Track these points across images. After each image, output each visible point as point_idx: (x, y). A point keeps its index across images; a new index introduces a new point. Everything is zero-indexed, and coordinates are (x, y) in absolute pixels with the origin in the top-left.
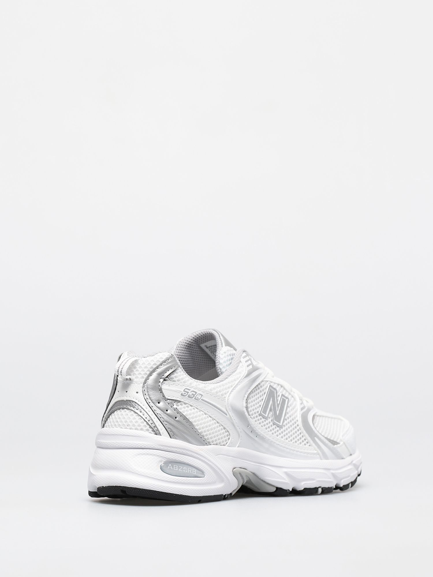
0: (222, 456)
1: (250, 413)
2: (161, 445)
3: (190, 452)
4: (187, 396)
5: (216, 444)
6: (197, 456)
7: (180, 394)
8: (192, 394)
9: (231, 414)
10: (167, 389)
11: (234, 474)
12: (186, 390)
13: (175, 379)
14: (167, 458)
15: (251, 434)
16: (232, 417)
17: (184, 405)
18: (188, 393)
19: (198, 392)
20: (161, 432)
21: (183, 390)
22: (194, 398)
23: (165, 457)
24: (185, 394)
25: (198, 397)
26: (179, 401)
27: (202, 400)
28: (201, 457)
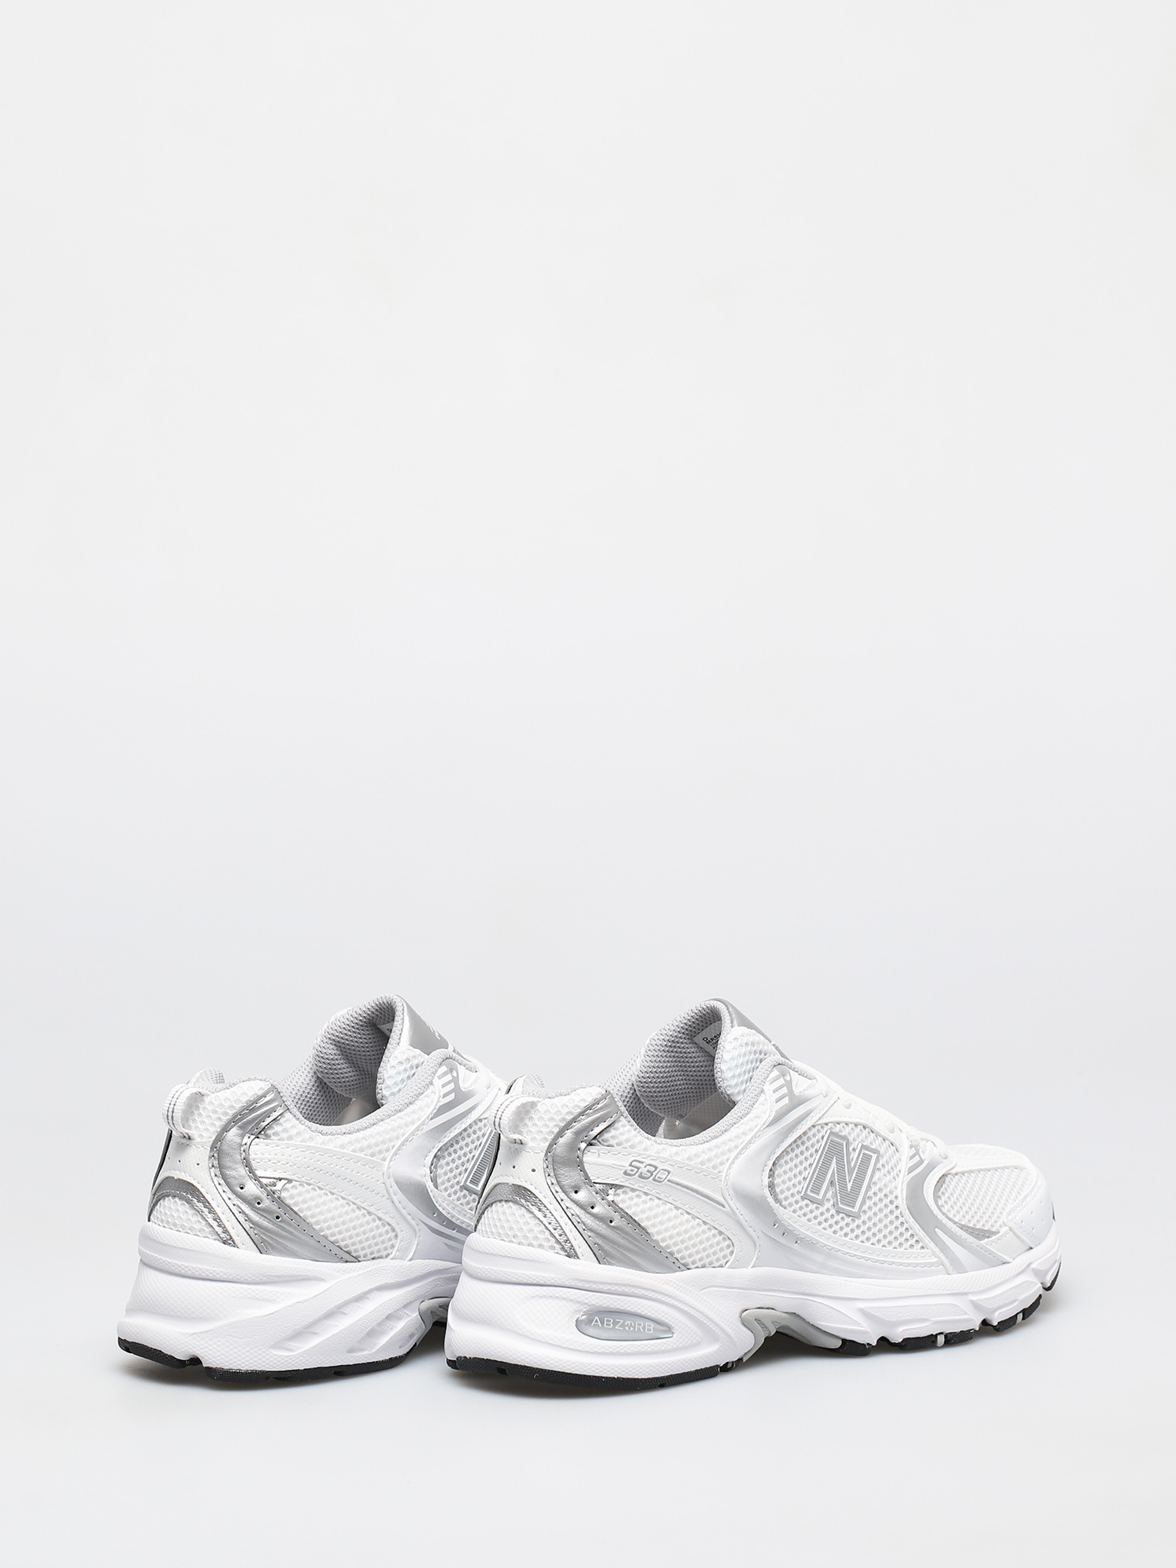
0: (715, 1289)
1: (781, 1197)
2: (577, 1280)
3: (640, 1290)
4: (637, 1175)
5: (703, 1266)
6: (656, 1296)
7: (622, 1172)
8: (648, 1171)
9: (735, 1204)
10: (594, 1164)
11: (745, 1323)
12: (634, 1163)
13: (612, 1142)
14: (589, 1306)
15: (782, 1240)
16: (737, 1211)
17: (631, 1194)
18: (638, 1168)
19: (661, 1167)
20: (578, 1251)
21: (629, 1163)
22: (652, 1178)
23: (586, 1304)
24: (632, 1171)
25: (661, 1176)
26: (621, 1187)
27: (668, 1181)
28: (666, 1297)
